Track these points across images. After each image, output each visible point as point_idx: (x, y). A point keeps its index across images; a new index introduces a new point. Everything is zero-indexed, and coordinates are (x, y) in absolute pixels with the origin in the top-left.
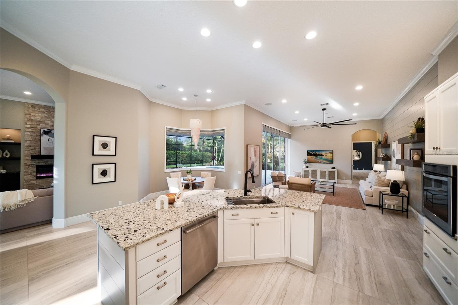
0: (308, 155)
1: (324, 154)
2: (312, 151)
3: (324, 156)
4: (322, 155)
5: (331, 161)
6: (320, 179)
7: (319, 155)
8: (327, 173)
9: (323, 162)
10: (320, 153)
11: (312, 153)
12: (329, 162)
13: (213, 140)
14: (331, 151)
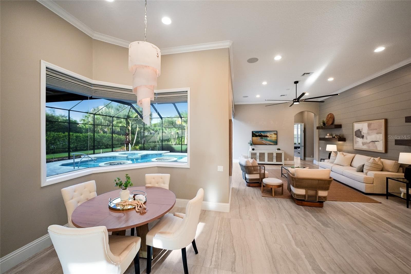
0: (253, 136)
1: (269, 135)
2: (257, 132)
3: (268, 137)
4: (267, 136)
5: (276, 143)
6: (268, 161)
7: (264, 136)
8: (275, 155)
9: (268, 143)
10: (265, 134)
11: (258, 135)
12: (274, 143)
13: (126, 119)
14: (276, 132)
